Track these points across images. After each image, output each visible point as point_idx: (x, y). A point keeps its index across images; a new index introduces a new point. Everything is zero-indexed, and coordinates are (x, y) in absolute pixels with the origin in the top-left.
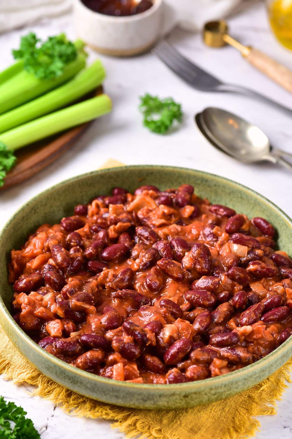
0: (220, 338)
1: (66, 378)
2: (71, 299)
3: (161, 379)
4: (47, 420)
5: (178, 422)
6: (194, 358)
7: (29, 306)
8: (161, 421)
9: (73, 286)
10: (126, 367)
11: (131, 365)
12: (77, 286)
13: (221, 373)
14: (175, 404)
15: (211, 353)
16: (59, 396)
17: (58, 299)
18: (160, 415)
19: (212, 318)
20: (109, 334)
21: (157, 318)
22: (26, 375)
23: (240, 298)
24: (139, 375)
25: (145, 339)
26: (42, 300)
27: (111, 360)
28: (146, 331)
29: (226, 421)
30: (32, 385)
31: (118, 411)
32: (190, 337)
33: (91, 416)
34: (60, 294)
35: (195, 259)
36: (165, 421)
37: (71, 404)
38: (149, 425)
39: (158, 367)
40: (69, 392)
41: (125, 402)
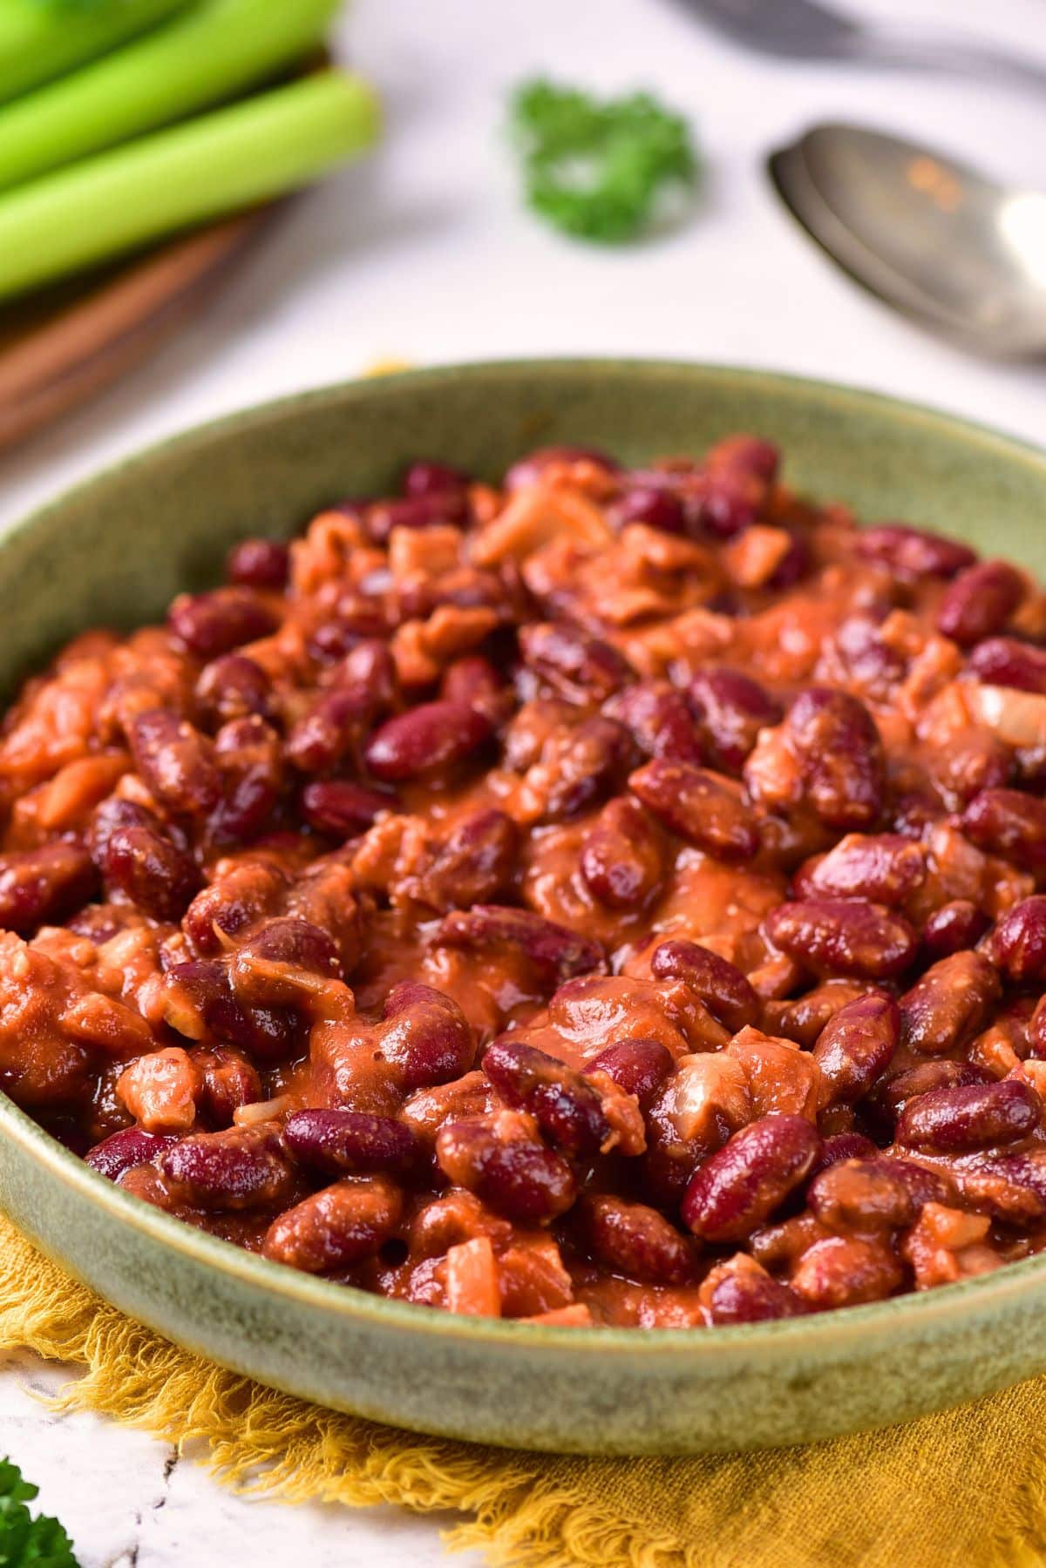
0: (949, 1109)
1: (223, 1313)
2: (231, 950)
3: (678, 1311)
4: (135, 1520)
5: (763, 1511)
6: (829, 1203)
7: (35, 987)
8: (679, 1513)
9: (238, 891)
10: (510, 1256)
11: (532, 1250)
12: (260, 891)
13: (961, 1270)
14: (750, 1423)
15: (909, 1180)
16: (188, 1407)
17: (169, 955)
18: (676, 1485)
19: (900, 1024)
20: (420, 1109)
21: (645, 1027)
22: (28, 1316)
23: (1030, 925)
24: (568, 1295)
25: (595, 1120)
26: (93, 961)
27: (435, 1226)
28: (594, 1085)
29: (991, 1505)
30: (55, 1363)
31: (471, 1471)
32: (803, 1110)
33: (344, 1498)
34: (180, 929)
35: (809, 758)
36: (699, 1512)
37: (248, 1445)
38: (625, 1530)
39: (661, 1255)
40: (236, 1387)
41: (509, 1420)
